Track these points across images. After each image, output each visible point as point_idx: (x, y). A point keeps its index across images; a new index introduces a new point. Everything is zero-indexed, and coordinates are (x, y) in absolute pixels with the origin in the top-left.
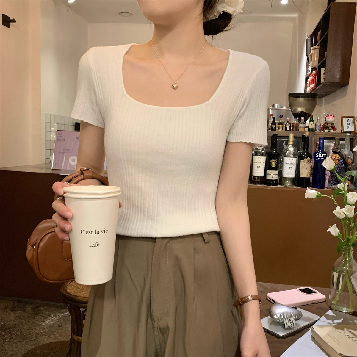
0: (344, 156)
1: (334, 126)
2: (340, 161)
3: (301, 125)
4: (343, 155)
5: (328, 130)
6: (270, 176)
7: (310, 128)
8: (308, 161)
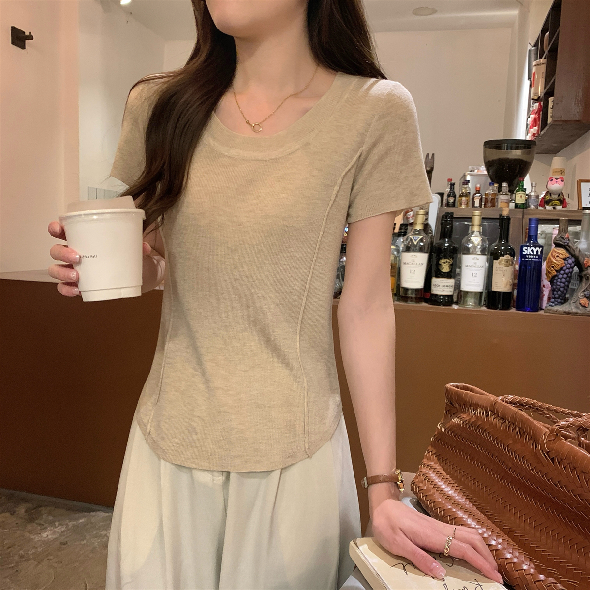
0: (577, 253)
1: (564, 199)
2: (567, 261)
3: (502, 198)
4: (574, 251)
5: (552, 205)
6: (438, 288)
7: (517, 202)
8: (507, 261)
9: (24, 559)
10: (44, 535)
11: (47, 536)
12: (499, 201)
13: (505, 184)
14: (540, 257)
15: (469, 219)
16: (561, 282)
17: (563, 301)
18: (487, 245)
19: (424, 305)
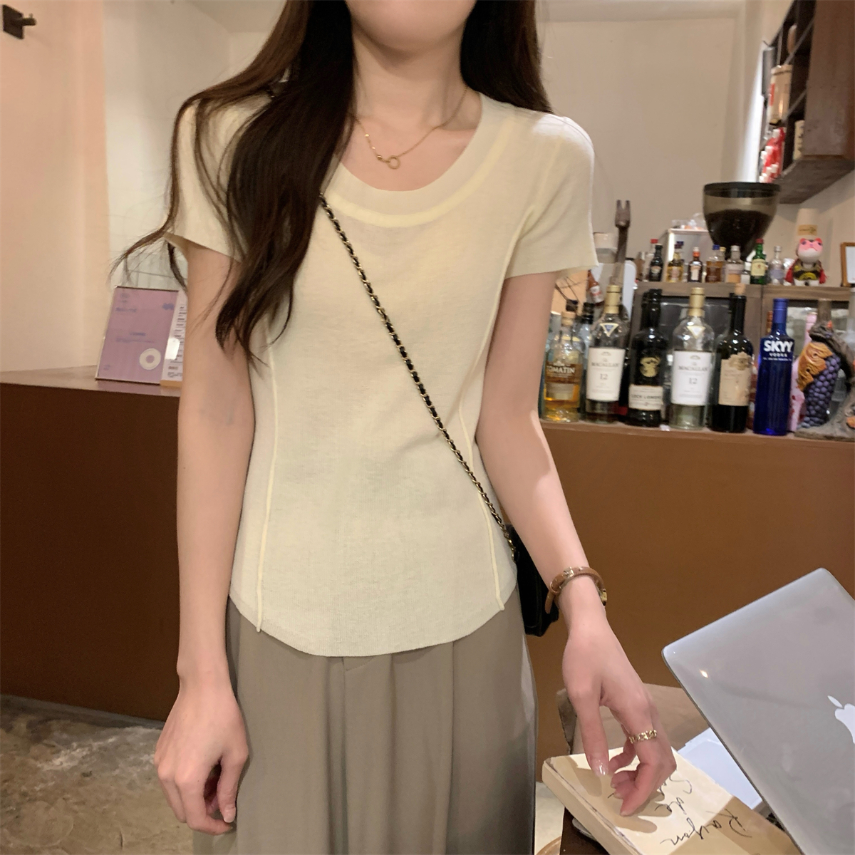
0: (843, 350)
1: (822, 271)
2: (830, 361)
4: (839, 346)
5: (804, 279)
6: (639, 400)
7: (754, 274)
8: (742, 361)
9: (28, 798)
10: (57, 762)
11: (62, 763)
12: (727, 273)
13: (735, 248)
14: (790, 355)
15: (686, 299)
16: (820, 393)
17: (822, 420)
18: (711, 337)
19: (620, 425)
